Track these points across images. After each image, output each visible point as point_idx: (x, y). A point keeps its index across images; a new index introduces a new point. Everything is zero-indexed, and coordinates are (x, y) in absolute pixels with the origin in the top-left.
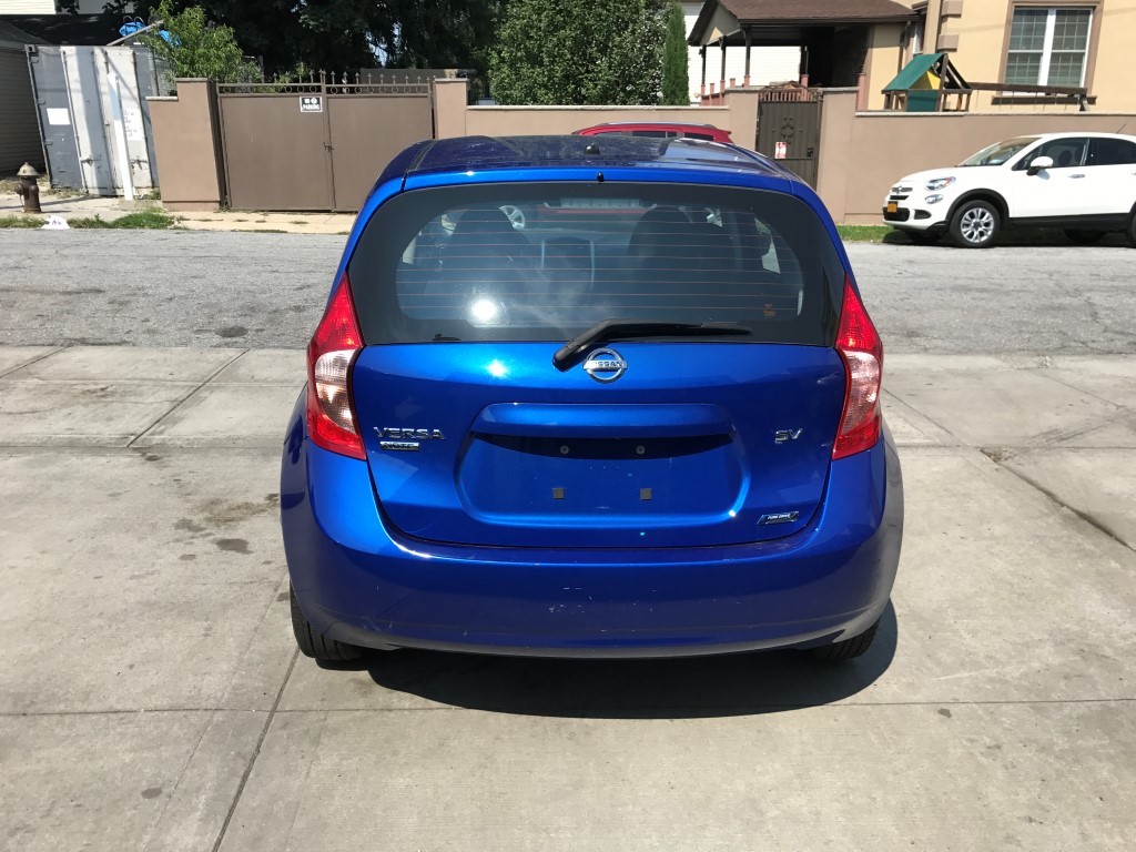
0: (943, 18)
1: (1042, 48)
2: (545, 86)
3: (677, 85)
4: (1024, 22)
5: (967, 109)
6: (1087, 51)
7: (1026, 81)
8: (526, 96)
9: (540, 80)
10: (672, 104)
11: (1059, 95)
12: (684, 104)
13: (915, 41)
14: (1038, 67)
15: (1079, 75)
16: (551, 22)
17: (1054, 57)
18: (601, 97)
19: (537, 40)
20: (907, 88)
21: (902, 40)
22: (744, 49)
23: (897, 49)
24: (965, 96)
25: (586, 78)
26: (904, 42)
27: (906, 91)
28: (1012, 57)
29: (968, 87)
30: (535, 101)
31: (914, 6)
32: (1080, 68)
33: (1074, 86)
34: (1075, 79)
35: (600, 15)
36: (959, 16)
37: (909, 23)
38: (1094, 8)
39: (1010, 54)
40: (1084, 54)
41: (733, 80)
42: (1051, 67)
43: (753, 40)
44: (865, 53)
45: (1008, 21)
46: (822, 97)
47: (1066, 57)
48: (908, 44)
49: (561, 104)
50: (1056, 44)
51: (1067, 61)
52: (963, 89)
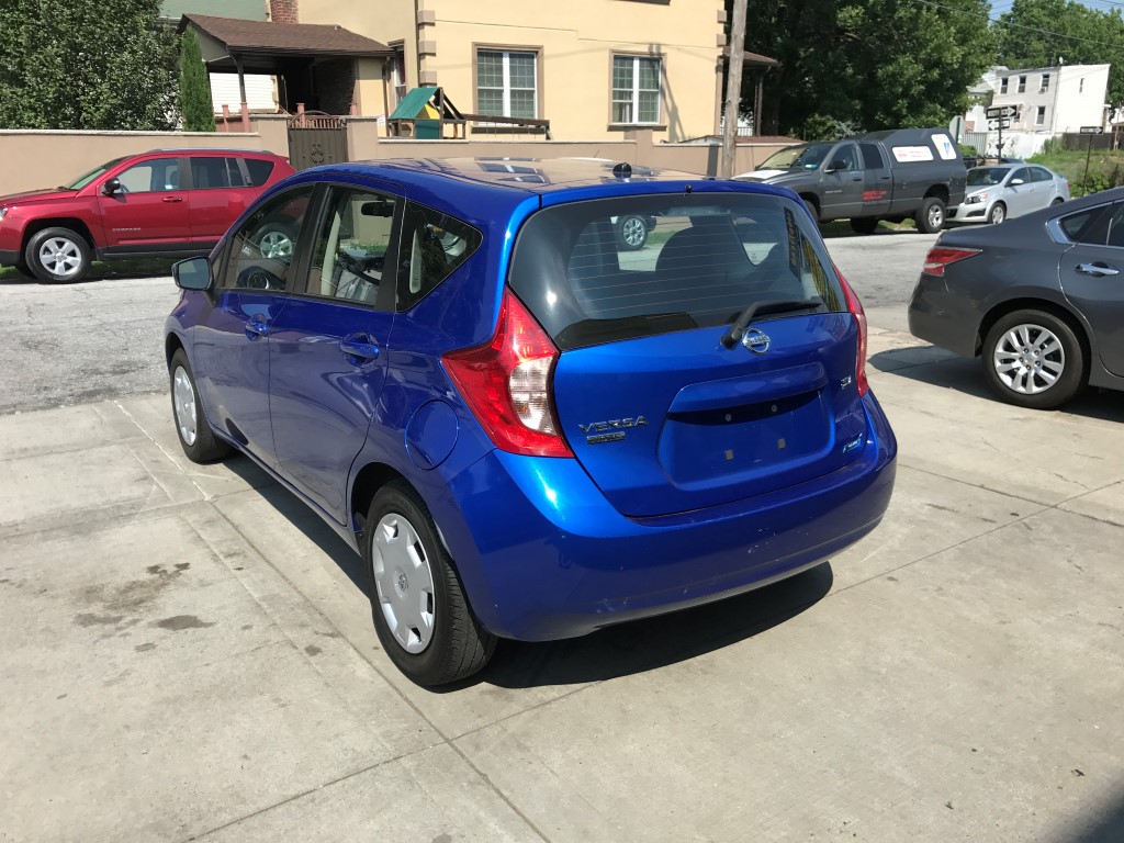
0: (421, 56)
1: (502, 85)
2: (33, 109)
3: (201, 111)
4: (486, 63)
5: (464, 138)
6: (536, 89)
7: (495, 113)
8: (10, 118)
9: (25, 102)
10: (199, 130)
11: (530, 126)
12: (211, 131)
13: (395, 75)
14: (501, 102)
15: (532, 109)
16: (32, 37)
17: (513, 93)
18: (105, 121)
19: (15, 57)
20: (413, 117)
21: (384, 74)
22: (236, 77)
23: (381, 81)
24: (460, 126)
25: (84, 101)
26: (386, 75)
27: (413, 121)
28: (481, 92)
29: (462, 118)
30: (21, 125)
31: (390, 44)
32: (532, 103)
33: (530, 118)
34: (530, 112)
35: (93, 33)
36: (434, 54)
37: (388, 58)
38: (537, 52)
39: (479, 90)
40: (533, 92)
41: (225, 107)
42: (512, 102)
43: (244, 68)
44: (353, 85)
45: (473, 61)
46: (345, 124)
47: (521, 93)
48: (389, 78)
49: (57, 128)
50: (513, 83)
51: (523, 97)
52: (457, 119)
